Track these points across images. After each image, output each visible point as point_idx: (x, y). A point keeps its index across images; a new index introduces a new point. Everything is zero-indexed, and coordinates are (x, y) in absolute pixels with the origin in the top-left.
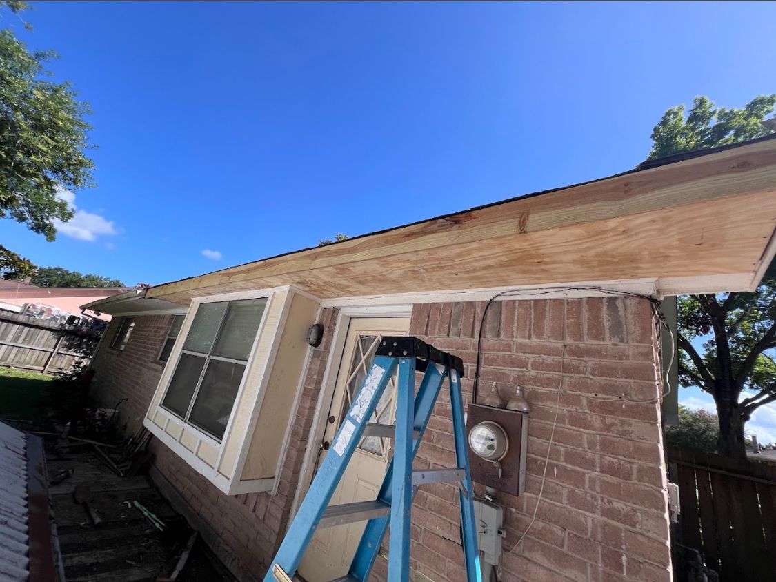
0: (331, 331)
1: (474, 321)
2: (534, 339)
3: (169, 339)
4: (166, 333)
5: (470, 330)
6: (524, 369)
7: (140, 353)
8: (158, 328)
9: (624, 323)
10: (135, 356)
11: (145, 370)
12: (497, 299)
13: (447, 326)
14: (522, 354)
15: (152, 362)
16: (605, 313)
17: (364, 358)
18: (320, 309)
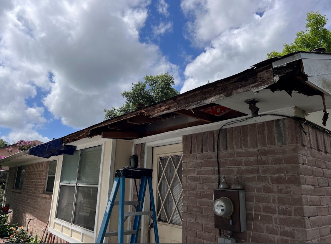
1: (214, 142)
2: (243, 148)
3: (48, 177)
4: (46, 173)
5: (212, 148)
6: (241, 166)
7: (33, 189)
8: (41, 171)
9: (283, 134)
10: (30, 191)
11: (39, 199)
12: (223, 128)
13: (201, 146)
14: (239, 158)
15: (42, 194)
16: (275, 129)
17: (164, 171)
18: (134, 145)
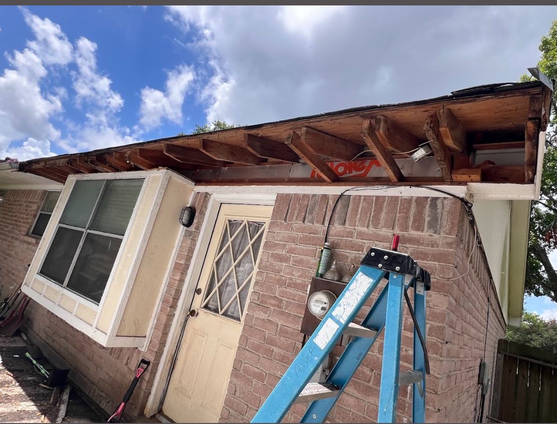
0: (203, 213)
1: (326, 210)
2: (371, 228)
3: (41, 214)
4: (38, 207)
5: (322, 218)
6: (361, 252)
7: (11, 226)
8: (30, 202)
9: (439, 219)
10: (6, 229)
11: (17, 243)
12: (347, 193)
13: (304, 214)
14: (361, 240)
15: (25, 235)
16: (427, 210)
17: (230, 240)
18: (193, 192)
